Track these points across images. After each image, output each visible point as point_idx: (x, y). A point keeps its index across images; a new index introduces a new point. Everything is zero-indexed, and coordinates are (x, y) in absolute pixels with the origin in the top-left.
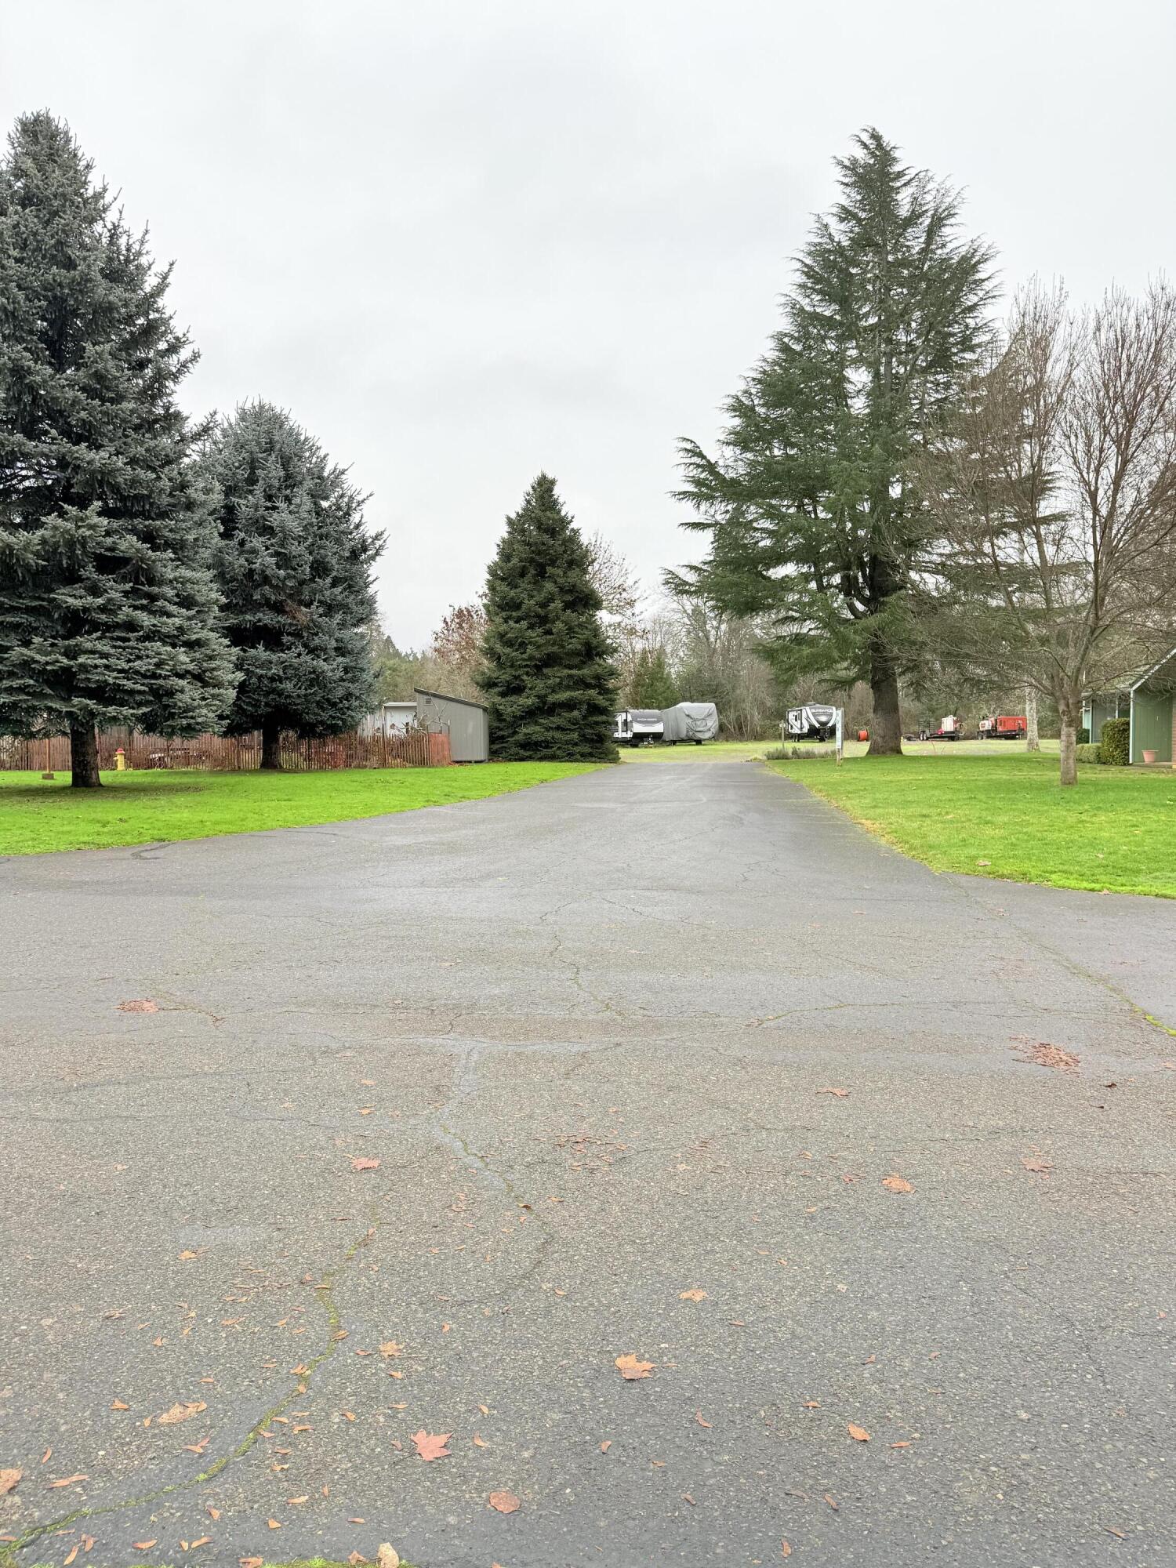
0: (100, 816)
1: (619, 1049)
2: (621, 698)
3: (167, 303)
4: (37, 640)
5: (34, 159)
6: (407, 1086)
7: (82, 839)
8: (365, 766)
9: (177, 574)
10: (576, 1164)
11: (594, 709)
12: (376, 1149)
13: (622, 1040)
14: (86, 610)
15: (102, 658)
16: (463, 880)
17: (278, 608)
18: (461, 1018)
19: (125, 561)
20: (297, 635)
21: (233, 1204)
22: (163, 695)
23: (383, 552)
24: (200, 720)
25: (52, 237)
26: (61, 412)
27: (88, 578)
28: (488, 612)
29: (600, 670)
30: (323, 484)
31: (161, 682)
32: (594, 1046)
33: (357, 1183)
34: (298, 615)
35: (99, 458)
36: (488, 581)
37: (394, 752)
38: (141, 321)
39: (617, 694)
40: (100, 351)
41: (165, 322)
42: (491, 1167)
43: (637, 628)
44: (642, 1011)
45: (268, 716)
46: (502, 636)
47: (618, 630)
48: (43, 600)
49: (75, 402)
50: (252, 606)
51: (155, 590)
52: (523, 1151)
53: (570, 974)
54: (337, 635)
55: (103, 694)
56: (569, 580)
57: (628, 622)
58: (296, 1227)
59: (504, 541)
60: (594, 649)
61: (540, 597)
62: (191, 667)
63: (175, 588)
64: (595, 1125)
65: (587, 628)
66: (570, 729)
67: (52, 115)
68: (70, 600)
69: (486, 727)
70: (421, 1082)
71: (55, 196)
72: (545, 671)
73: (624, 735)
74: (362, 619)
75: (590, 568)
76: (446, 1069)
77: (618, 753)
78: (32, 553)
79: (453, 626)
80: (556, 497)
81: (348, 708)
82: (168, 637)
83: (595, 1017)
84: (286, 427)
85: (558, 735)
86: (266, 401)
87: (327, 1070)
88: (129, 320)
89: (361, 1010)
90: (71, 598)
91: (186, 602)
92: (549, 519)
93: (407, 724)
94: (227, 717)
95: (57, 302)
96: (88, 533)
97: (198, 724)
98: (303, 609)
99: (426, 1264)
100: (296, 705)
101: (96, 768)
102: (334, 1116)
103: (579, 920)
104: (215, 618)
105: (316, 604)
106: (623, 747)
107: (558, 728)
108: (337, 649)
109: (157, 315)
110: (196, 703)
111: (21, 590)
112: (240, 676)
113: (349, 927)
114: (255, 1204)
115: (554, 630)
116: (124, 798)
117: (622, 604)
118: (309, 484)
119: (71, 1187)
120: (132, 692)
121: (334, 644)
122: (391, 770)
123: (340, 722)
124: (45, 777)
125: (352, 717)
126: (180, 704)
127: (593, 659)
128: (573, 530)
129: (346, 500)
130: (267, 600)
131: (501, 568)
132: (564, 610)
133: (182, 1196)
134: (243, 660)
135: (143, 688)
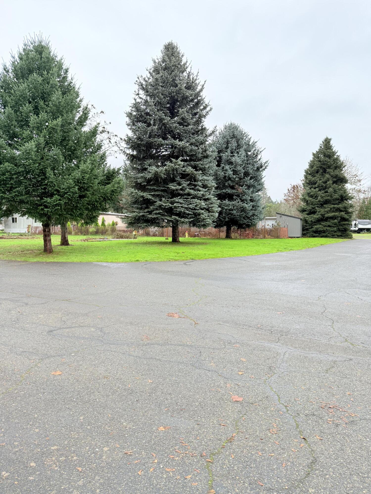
0: (177, 251)
1: (351, 362)
2: (354, 216)
3: (203, 94)
4: (163, 199)
5: (168, 56)
6: (258, 364)
7: (171, 258)
8: (258, 238)
9: (203, 178)
10: (329, 419)
11: (343, 219)
12: (242, 392)
13: (353, 357)
14: (177, 190)
15: (180, 204)
16: (288, 280)
17: (232, 188)
18: (283, 336)
19: (188, 175)
20: (238, 196)
21: (184, 407)
22: (197, 215)
23: (267, 167)
24: (207, 223)
25: (172, 78)
26: (172, 131)
27: (178, 181)
28: (304, 186)
29: (346, 205)
30: (249, 146)
31: (197, 211)
32: (339, 359)
33: (232, 408)
34: (239, 190)
35: (181, 144)
36: (305, 175)
37: (268, 234)
38: (196, 100)
39: (353, 214)
40: (183, 111)
41: (202, 100)
42: (289, 412)
43: (362, 190)
44: (362, 344)
45: (228, 221)
46: (308, 194)
47: (354, 191)
48: (166, 187)
49: (176, 127)
50: (225, 187)
51: (196, 183)
52: (304, 407)
53: (330, 323)
54: (251, 195)
55: (181, 215)
56: (335, 173)
57: (358, 187)
58: (204, 425)
59: (311, 161)
60: (344, 198)
61: (323, 180)
62: (205, 207)
63: (202, 182)
64: (339, 400)
65: (341, 190)
66: (333, 227)
67: (173, 42)
68: (172, 187)
69: (301, 226)
70: (264, 364)
71: (173, 66)
72: (324, 206)
73: (355, 229)
74: (259, 190)
75: (344, 169)
76: (275, 359)
77: (352, 235)
78: (163, 173)
79: (291, 191)
80: (331, 144)
81: (253, 219)
82: (199, 197)
83: (340, 344)
84: (239, 129)
85: (328, 228)
86: (233, 122)
87: (228, 351)
88: (192, 100)
89: (245, 327)
90: (173, 186)
91: (204, 186)
92: (328, 152)
93: (273, 224)
94: (216, 222)
95: (172, 98)
96: (178, 167)
97: (206, 224)
98: (240, 187)
99: (255, 460)
100: (236, 218)
101: (178, 237)
102: (228, 373)
103: (334, 300)
104: (214, 191)
105: (244, 185)
106: (354, 233)
107: (329, 226)
108: (250, 200)
109: (200, 98)
110: (206, 218)
111: (160, 185)
112: (220, 209)
113: (245, 294)
114: (191, 409)
115: (329, 191)
116: (185, 246)
117: (356, 181)
118: (245, 147)
119: (132, 386)
120: (189, 214)
121: (250, 198)
122: (267, 239)
123: (250, 224)
124: (166, 239)
125: (254, 222)
126: (202, 218)
127: (344, 201)
128: (337, 156)
129: (256, 151)
130: (230, 185)
131: (310, 170)
132: (333, 184)
133: (167, 399)
134: (221, 204)
135: (191, 213)
